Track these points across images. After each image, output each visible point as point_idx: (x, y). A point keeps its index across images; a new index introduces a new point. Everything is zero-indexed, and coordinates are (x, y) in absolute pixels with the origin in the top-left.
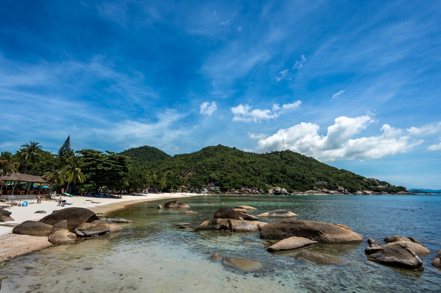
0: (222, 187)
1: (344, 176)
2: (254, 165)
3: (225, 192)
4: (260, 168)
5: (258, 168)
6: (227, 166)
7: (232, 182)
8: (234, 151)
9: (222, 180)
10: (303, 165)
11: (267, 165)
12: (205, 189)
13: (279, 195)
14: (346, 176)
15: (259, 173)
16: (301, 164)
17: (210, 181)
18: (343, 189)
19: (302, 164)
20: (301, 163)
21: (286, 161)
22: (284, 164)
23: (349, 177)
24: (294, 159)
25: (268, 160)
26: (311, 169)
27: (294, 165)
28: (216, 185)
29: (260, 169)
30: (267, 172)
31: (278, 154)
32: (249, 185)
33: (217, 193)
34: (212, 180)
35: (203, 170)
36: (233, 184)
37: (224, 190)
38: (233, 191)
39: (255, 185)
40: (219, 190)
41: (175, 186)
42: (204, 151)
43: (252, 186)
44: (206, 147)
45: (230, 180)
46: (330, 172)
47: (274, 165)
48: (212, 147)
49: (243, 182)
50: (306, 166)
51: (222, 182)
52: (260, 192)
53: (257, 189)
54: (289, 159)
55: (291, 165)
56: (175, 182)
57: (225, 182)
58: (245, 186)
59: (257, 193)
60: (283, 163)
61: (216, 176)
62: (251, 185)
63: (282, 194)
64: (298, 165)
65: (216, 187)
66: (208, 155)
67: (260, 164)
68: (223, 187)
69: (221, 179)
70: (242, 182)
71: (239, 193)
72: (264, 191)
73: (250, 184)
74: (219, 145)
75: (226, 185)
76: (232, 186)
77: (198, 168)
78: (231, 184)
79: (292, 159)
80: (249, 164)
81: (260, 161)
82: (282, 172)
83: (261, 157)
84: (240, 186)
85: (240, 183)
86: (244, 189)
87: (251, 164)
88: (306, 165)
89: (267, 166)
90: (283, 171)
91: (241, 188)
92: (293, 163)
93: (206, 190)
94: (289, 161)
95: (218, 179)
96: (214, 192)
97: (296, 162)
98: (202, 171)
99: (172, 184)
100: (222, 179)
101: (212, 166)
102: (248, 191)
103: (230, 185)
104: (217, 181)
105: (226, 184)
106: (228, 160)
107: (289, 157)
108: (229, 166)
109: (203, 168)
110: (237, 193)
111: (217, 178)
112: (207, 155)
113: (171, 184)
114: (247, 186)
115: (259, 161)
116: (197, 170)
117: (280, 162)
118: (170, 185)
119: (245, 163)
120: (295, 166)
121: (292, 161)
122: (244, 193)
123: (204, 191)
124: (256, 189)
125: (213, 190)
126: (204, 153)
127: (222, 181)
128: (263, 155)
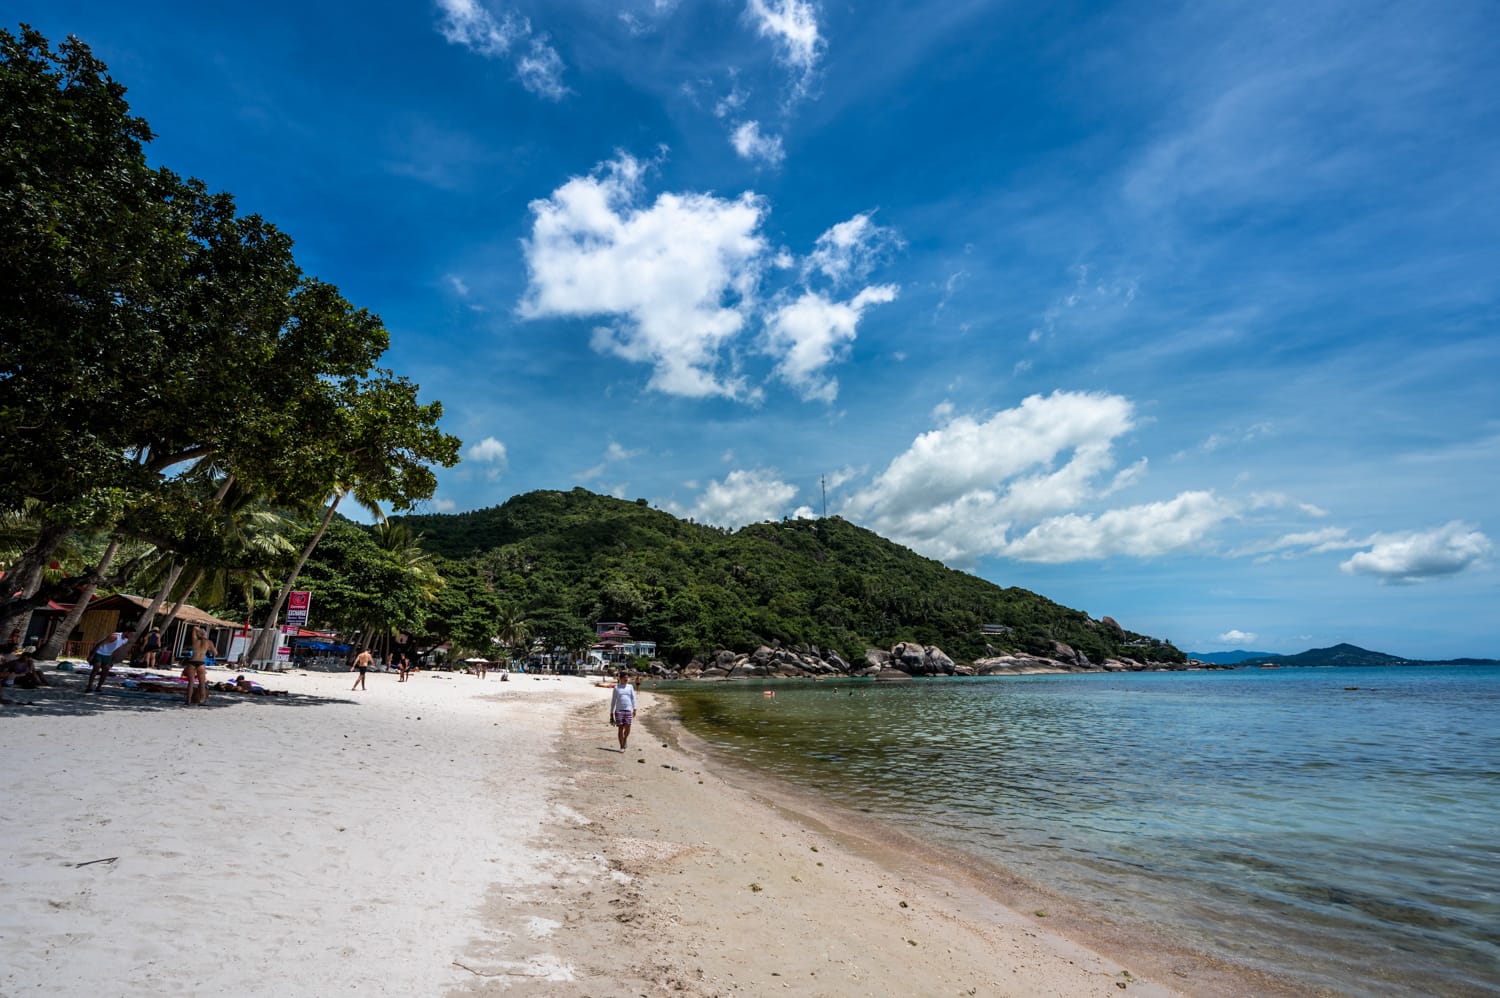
0: (665, 644)
1: (1030, 608)
2: (736, 564)
3: (683, 667)
4: (764, 573)
5: (758, 572)
6: (633, 562)
7: (706, 619)
8: (642, 511)
9: (665, 613)
10: (897, 569)
11: (782, 563)
12: (594, 654)
13: (923, 675)
14: (1036, 609)
15: (766, 593)
16: (890, 567)
17: (608, 617)
18: (1071, 651)
19: (895, 567)
20: (891, 564)
21: (841, 552)
22: (838, 562)
23: (1044, 611)
24: (868, 547)
25: (781, 548)
26: (925, 585)
27: (871, 569)
28: (637, 634)
29: (763, 577)
30: (793, 590)
31: (810, 530)
32: (786, 635)
33: (648, 671)
34: (616, 611)
35: (525, 575)
36: (716, 629)
37: (679, 658)
38: (728, 661)
39: (806, 635)
40: (653, 655)
41: (476, 625)
42: (519, 507)
43: (795, 640)
44: (526, 492)
45: (697, 609)
46: (984, 597)
47: (807, 567)
48: (552, 492)
49: (761, 620)
50: (908, 573)
51: (665, 621)
52: (833, 663)
53: (818, 653)
54: (850, 548)
55: (861, 569)
56: (476, 597)
57: (679, 620)
58: (767, 636)
59: (827, 671)
60: (832, 558)
61: (638, 593)
62: (792, 635)
63: (935, 671)
64: (884, 570)
65: (642, 644)
66: (538, 522)
67: (759, 559)
68: (673, 641)
69: (659, 608)
70: (753, 620)
71: (757, 672)
72: (846, 660)
73: (786, 631)
74: (577, 488)
75: (686, 635)
76: (710, 640)
77: (505, 567)
78: (703, 630)
79: (858, 547)
80: (713, 558)
81: (757, 550)
82: (848, 590)
83: (757, 535)
84: (748, 640)
85: (745, 627)
86: (768, 650)
87: (723, 559)
88: (908, 569)
89: (782, 567)
90: (852, 585)
91: (757, 648)
92: (864, 561)
93: (598, 655)
94: (850, 553)
95: (644, 607)
96: (635, 666)
97: (874, 559)
98: (522, 580)
99: (459, 612)
100: (662, 604)
101: (566, 564)
102: (788, 659)
103: (701, 634)
104: (640, 615)
105: (683, 627)
106: (626, 544)
107: (851, 542)
108: (643, 564)
109: (526, 571)
110: (748, 672)
111: (641, 599)
112: (533, 521)
113: (457, 611)
114: (778, 637)
115: (751, 548)
116: (500, 578)
117: (821, 555)
118: (447, 615)
119: (699, 554)
120: (875, 571)
121: (862, 555)
122: (778, 672)
123: (590, 661)
124: (814, 650)
125: (630, 658)
126: (520, 515)
127: (664, 615)
128: (762, 530)
